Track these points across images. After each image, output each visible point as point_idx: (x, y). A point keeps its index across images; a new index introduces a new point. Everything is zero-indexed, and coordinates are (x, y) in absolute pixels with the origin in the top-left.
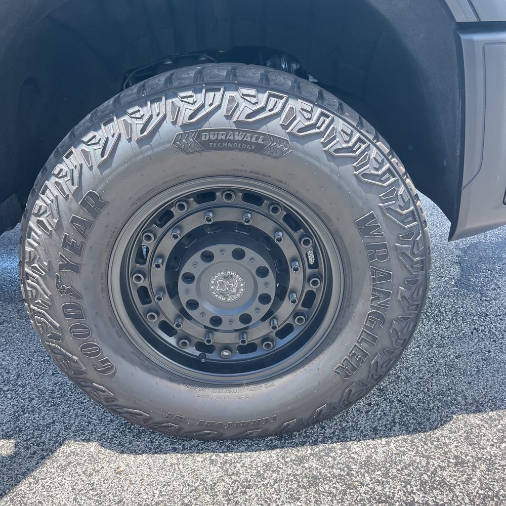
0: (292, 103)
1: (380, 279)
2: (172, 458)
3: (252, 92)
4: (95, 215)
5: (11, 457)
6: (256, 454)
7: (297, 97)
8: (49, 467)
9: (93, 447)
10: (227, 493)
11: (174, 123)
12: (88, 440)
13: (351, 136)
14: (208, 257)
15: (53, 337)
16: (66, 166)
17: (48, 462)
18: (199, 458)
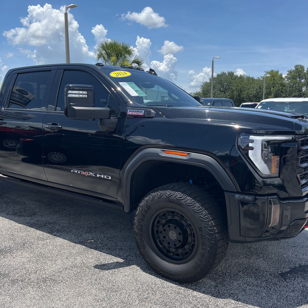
0: (188, 198)
1: (203, 244)
2: (153, 277)
3: (181, 193)
4: (149, 210)
5: (122, 263)
6: (171, 284)
7: (189, 196)
8: (128, 268)
9: (138, 268)
10: (158, 287)
11: (165, 196)
12: (138, 266)
13: (199, 207)
14: (169, 226)
15: (136, 235)
16: (146, 198)
17: (128, 267)
18: (158, 279)
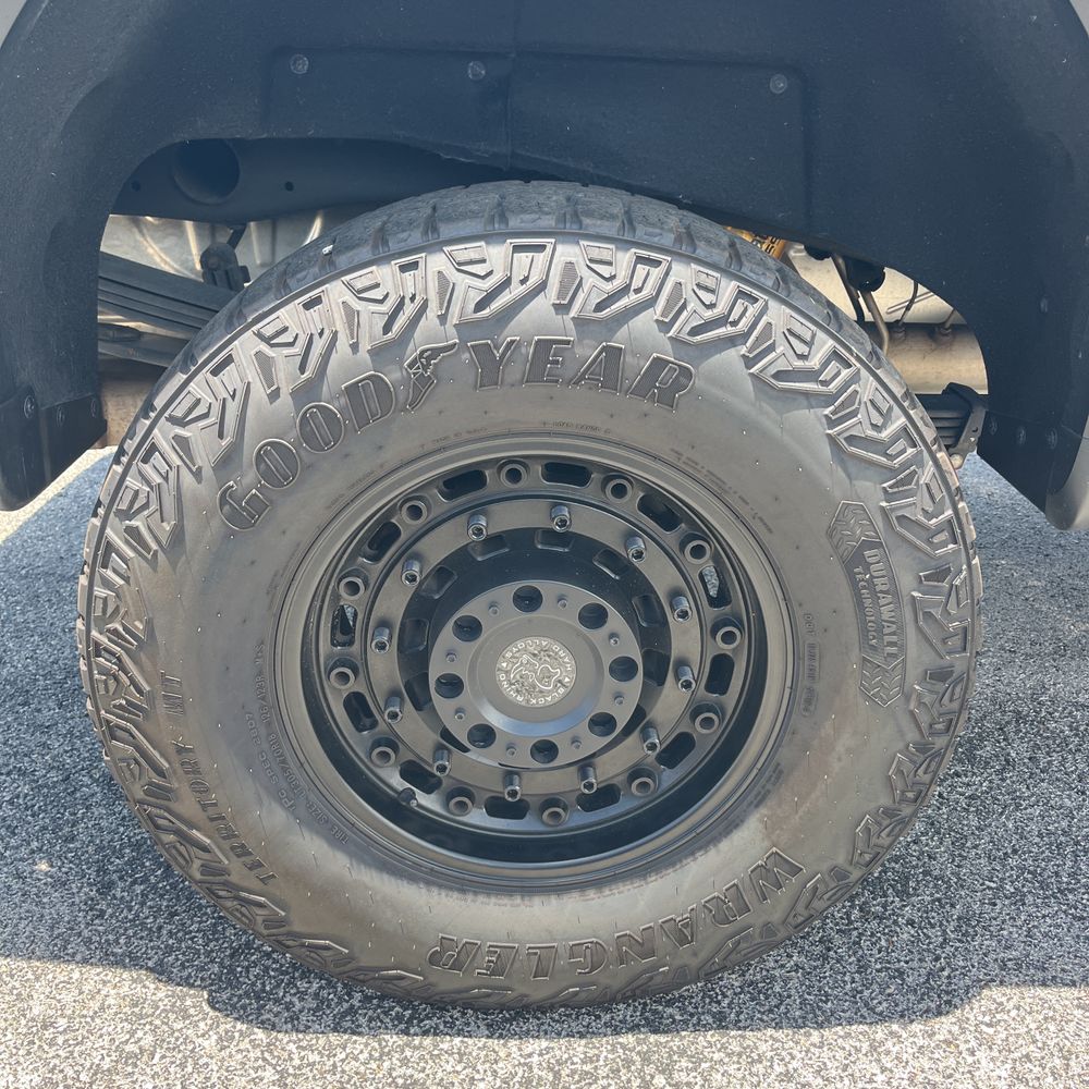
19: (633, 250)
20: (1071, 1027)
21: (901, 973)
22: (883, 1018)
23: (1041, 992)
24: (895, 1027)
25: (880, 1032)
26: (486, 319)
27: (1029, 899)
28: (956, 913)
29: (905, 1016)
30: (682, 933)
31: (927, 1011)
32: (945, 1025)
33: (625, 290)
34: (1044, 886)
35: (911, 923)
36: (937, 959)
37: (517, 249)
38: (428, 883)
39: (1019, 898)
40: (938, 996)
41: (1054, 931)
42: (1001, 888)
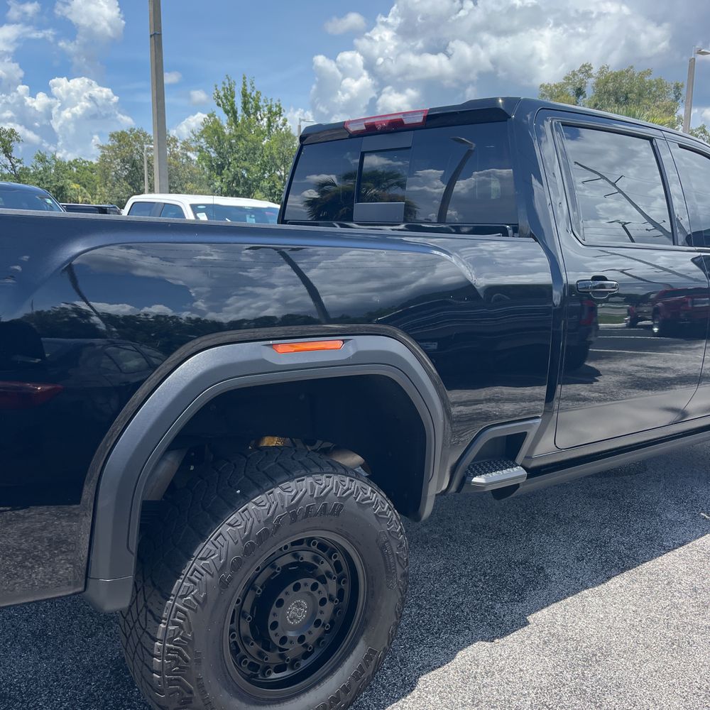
19: (325, 475)
20: (446, 679)
21: (395, 684)
22: (398, 699)
23: (433, 672)
24: (403, 700)
25: (400, 703)
26: (294, 504)
27: (415, 647)
28: (398, 659)
29: (404, 695)
30: (345, 689)
31: (408, 691)
32: (415, 693)
33: (325, 487)
34: (416, 641)
35: (388, 668)
36: (402, 675)
37: (298, 481)
38: (269, 704)
39: (412, 648)
40: (408, 686)
41: (426, 654)
42: (405, 647)
